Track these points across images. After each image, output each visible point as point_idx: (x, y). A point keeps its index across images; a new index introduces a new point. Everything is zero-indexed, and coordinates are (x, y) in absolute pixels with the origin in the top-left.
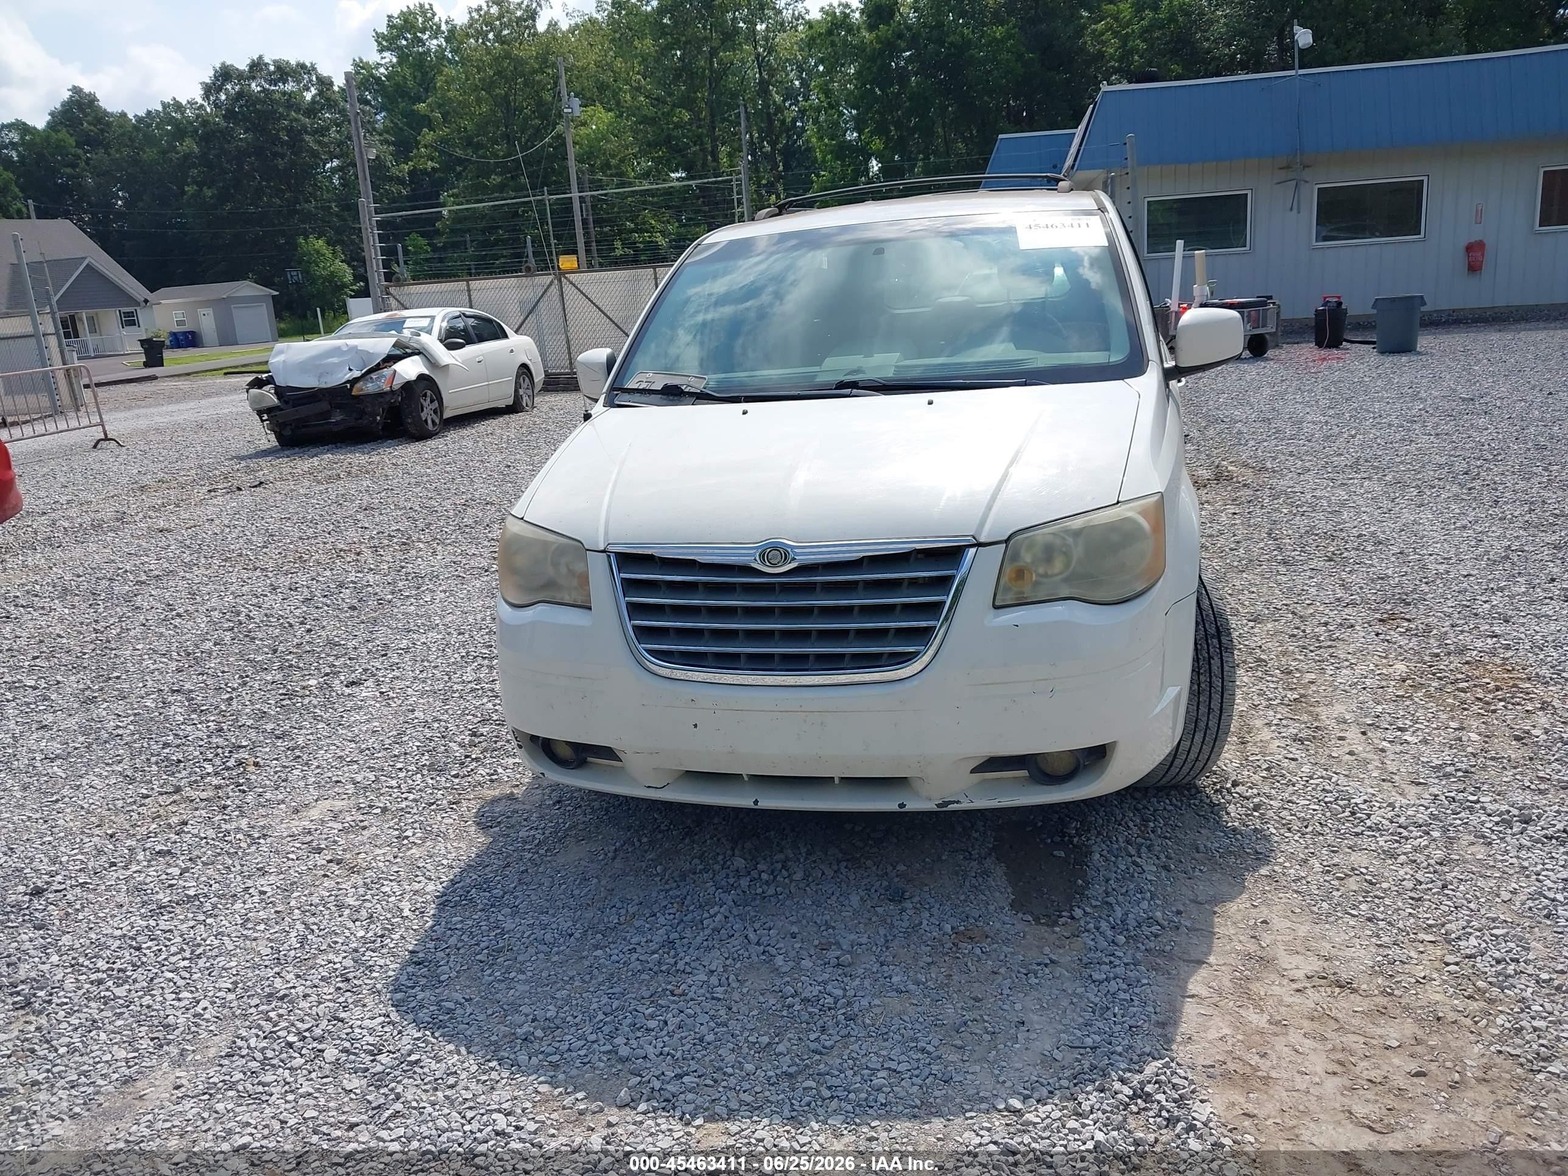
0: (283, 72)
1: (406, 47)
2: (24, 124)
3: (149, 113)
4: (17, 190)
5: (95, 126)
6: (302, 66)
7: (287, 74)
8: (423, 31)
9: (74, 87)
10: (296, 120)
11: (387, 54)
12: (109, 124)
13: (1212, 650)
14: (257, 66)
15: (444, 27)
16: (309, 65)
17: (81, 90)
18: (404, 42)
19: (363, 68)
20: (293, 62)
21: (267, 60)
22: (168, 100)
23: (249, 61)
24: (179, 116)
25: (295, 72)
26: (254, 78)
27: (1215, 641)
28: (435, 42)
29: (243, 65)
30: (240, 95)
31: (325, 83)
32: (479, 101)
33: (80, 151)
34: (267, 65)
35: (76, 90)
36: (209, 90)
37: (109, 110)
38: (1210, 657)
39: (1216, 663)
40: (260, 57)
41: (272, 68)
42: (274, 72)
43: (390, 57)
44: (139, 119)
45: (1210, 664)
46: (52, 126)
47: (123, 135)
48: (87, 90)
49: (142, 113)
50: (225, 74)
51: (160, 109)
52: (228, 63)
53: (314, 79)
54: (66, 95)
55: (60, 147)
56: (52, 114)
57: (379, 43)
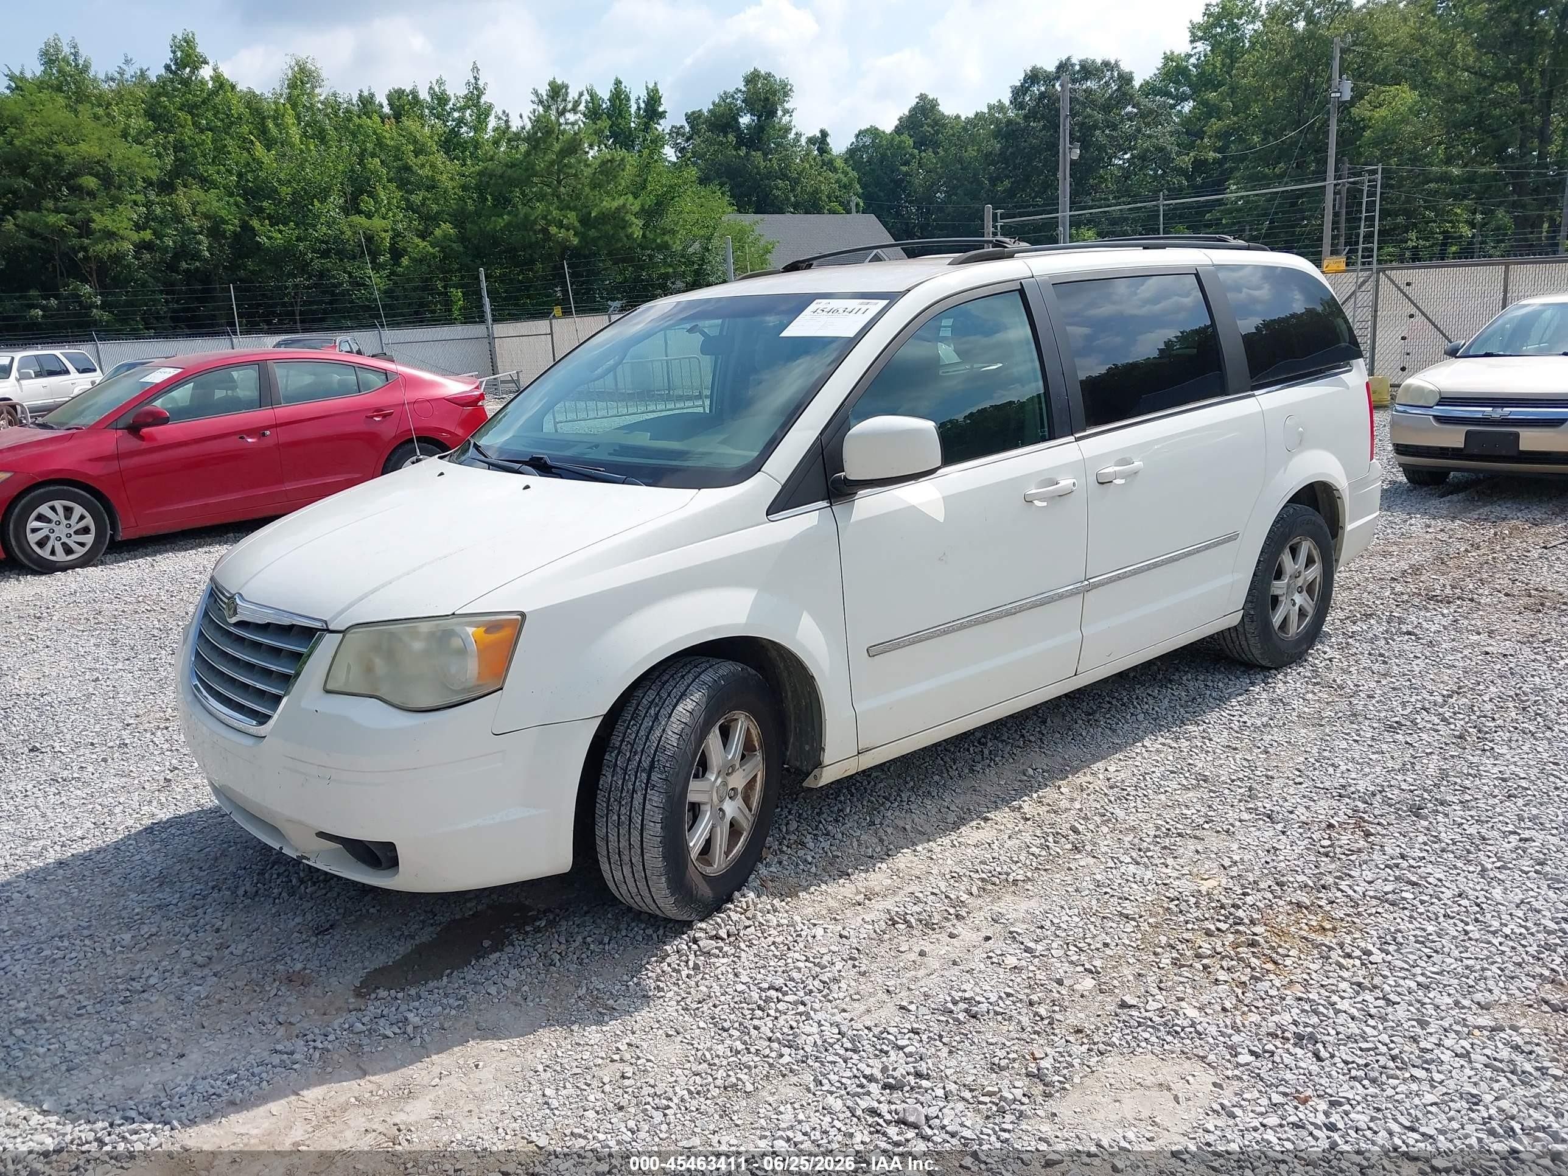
0: (1088, 70)
1: (1221, 35)
2: (876, 129)
3: (977, 114)
4: (858, 186)
5: (933, 128)
6: (1106, 64)
7: (1090, 73)
8: (1239, 18)
9: (921, 95)
10: (1090, 116)
11: (1199, 44)
12: (944, 126)
13: (637, 783)
14: (1064, 67)
15: (1263, 11)
16: (1113, 62)
17: (926, 96)
18: (1219, 30)
19: (1172, 61)
20: (1099, 61)
21: (1074, 60)
22: (994, 102)
23: (1057, 63)
24: (1001, 116)
25: (1097, 69)
26: (1058, 78)
27: (644, 775)
28: (1250, 27)
29: (1051, 67)
30: (1042, 95)
31: (1126, 79)
32: (1275, 87)
33: (916, 151)
34: (1073, 65)
35: (922, 97)
36: (1018, 93)
37: (946, 114)
38: (634, 790)
39: (638, 797)
40: (1069, 59)
41: (1077, 68)
42: (1078, 72)
43: (1202, 47)
44: (969, 121)
45: (632, 798)
46: (898, 130)
47: (953, 135)
48: (931, 97)
49: (971, 115)
50: (1034, 76)
51: (986, 110)
52: (1039, 66)
53: (1116, 74)
54: (913, 102)
55: (900, 146)
56: (900, 119)
57: (1193, 34)
